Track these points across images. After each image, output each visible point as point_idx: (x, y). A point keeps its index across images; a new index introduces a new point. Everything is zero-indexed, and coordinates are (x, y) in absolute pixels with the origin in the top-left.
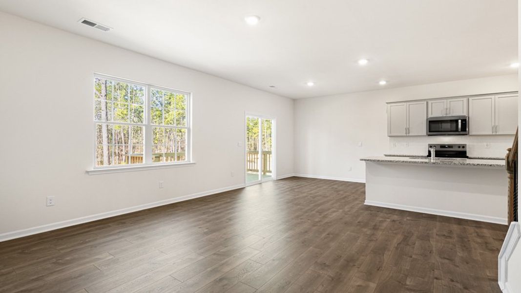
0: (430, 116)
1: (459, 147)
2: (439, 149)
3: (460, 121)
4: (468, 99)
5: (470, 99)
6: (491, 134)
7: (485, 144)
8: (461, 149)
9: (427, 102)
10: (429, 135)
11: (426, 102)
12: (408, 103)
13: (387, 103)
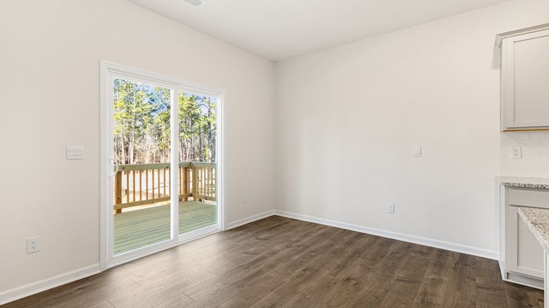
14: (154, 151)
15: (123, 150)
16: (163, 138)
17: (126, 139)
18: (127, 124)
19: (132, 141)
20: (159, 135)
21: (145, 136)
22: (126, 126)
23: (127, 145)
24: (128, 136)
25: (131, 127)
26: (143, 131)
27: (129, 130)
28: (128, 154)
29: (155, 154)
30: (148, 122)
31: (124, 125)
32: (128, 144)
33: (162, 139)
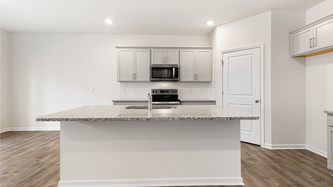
0: (153, 63)
2: (159, 93)
3: (174, 69)
4: (180, 51)
5: (181, 50)
6: (193, 81)
10: (152, 81)
11: (149, 50)
12: (135, 50)
13: (116, 47)
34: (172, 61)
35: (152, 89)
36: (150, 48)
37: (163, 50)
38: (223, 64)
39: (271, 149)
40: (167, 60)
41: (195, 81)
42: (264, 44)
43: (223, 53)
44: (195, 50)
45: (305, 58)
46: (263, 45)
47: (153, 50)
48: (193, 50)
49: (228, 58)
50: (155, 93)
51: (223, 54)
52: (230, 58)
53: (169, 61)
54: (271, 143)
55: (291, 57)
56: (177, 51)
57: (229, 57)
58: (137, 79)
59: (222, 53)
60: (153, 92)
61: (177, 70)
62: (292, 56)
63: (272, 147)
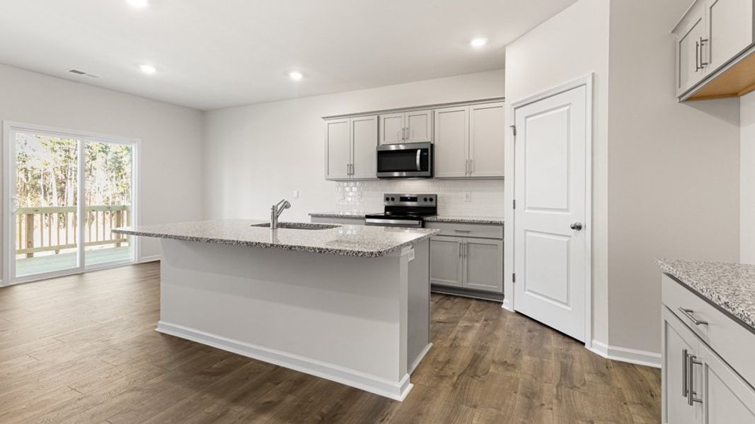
0: (382, 142)
1: (425, 200)
2: (397, 203)
3: (419, 152)
4: (434, 112)
5: (437, 111)
6: (464, 176)
7: (464, 194)
8: (428, 204)
9: (378, 117)
10: (380, 178)
11: (376, 117)
12: (353, 119)
13: (324, 118)
14: (109, 194)
15: (54, 191)
16: (125, 174)
17: (61, 176)
18: (63, 153)
19: (71, 179)
20: (119, 169)
21: (93, 171)
22: (61, 156)
23: (63, 185)
24: (63, 170)
25: (69, 157)
26: (90, 163)
27: (65, 161)
28: (64, 198)
29: (111, 198)
30: (99, 151)
31: (58, 153)
32: (64, 183)
33: (124, 177)
34: (419, 136)
35: (385, 195)
36: (378, 114)
37: (402, 114)
38: (515, 134)
39: (605, 356)
40: (408, 133)
41: (467, 176)
42: (593, 74)
43: (515, 109)
44: (467, 107)
45: (735, 99)
46: (591, 77)
47: (382, 117)
48: (463, 108)
49: (524, 118)
50: (391, 203)
51: (517, 110)
52: (528, 119)
53: (413, 137)
54: (607, 342)
55: (678, 100)
56: (429, 112)
57: (526, 117)
58: (355, 175)
59: (513, 107)
60: (387, 199)
61: (426, 154)
62: (680, 97)
63: (610, 352)
